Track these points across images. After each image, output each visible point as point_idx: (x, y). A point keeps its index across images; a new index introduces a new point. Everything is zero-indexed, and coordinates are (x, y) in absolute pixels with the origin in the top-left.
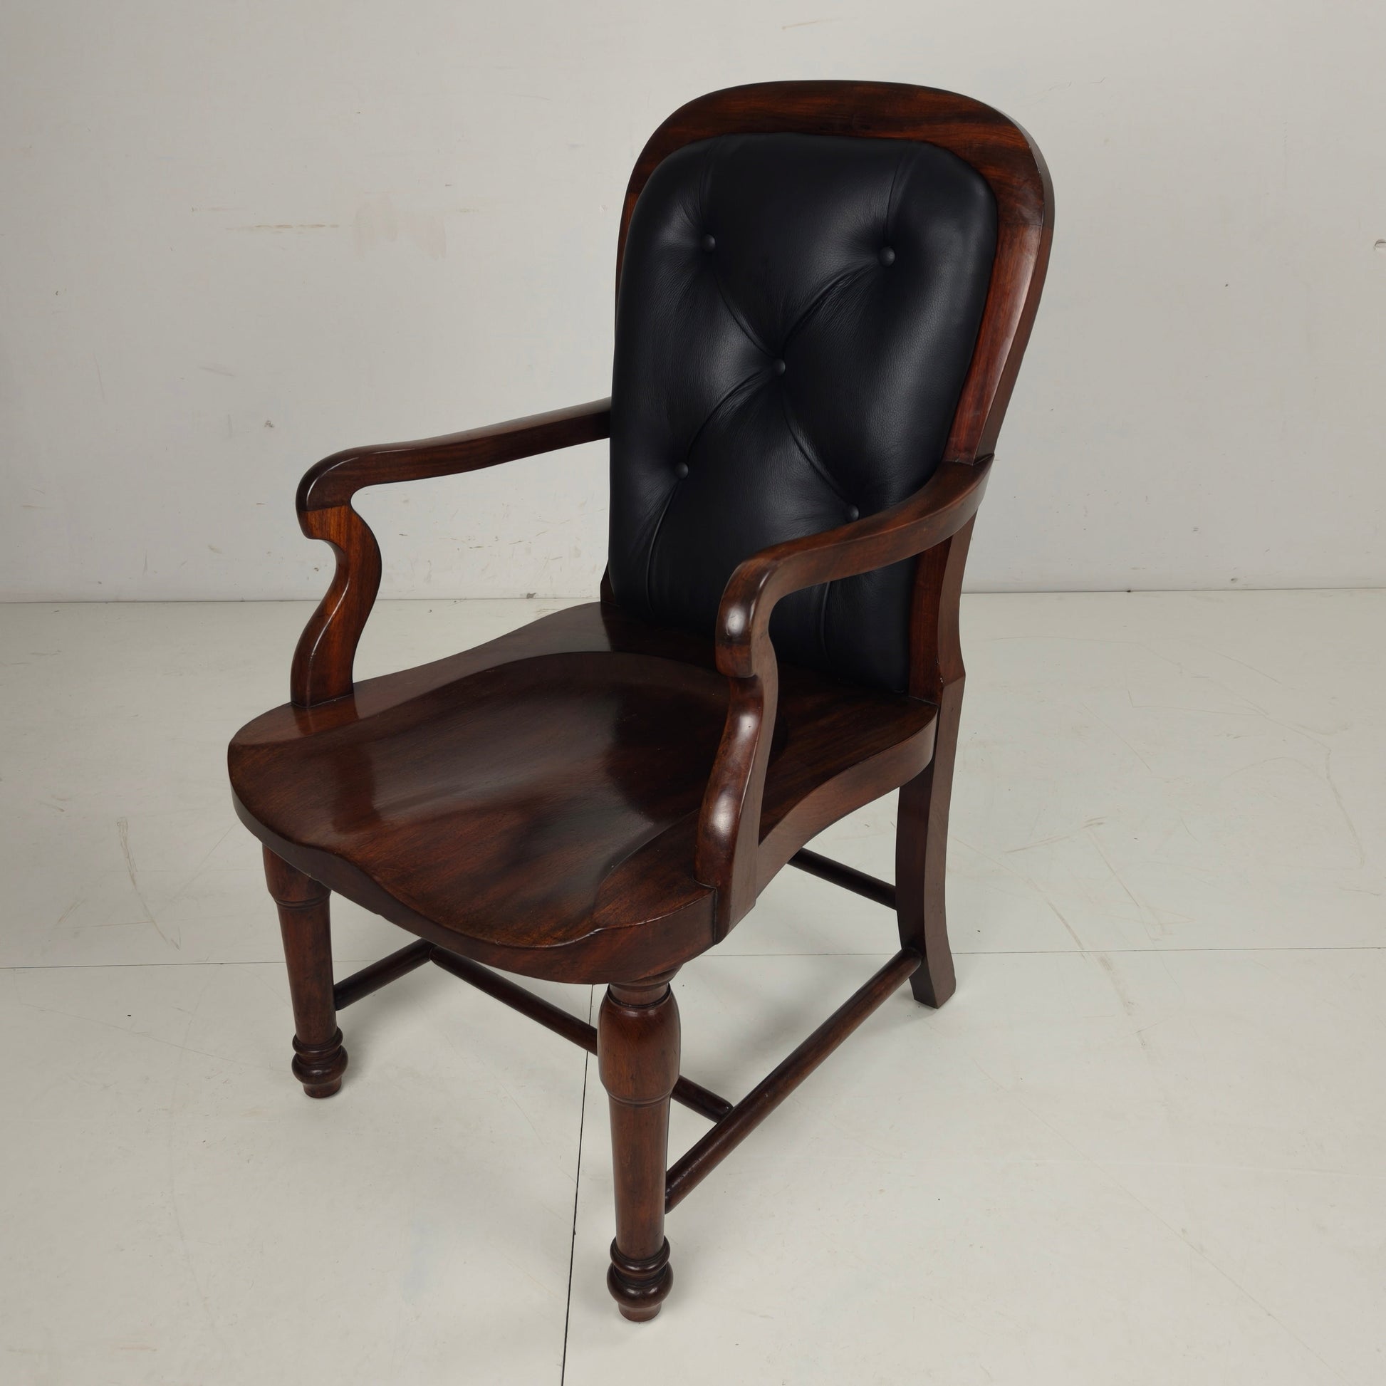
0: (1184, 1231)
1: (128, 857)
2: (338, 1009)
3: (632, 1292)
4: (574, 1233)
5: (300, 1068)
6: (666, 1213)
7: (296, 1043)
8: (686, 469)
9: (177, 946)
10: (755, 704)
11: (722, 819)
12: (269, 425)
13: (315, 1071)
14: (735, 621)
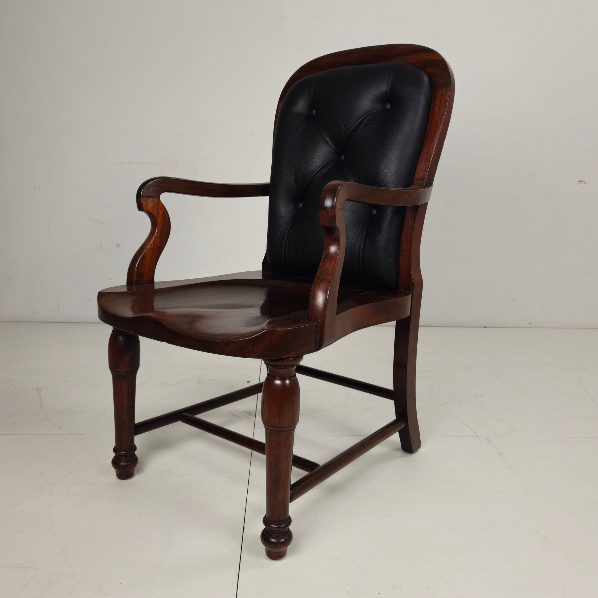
0: (536, 532)
1: (40, 400)
2: (136, 435)
3: (273, 540)
4: (244, 528)
5: (115, 462)
6: (290, 503)
7: (115, 450)
8: (301, 205)
9: (60, 429)
10: (337, 241)
11: (320, 299)
12: (118, 245)
13: (122, 463)
14: (328, 203)
